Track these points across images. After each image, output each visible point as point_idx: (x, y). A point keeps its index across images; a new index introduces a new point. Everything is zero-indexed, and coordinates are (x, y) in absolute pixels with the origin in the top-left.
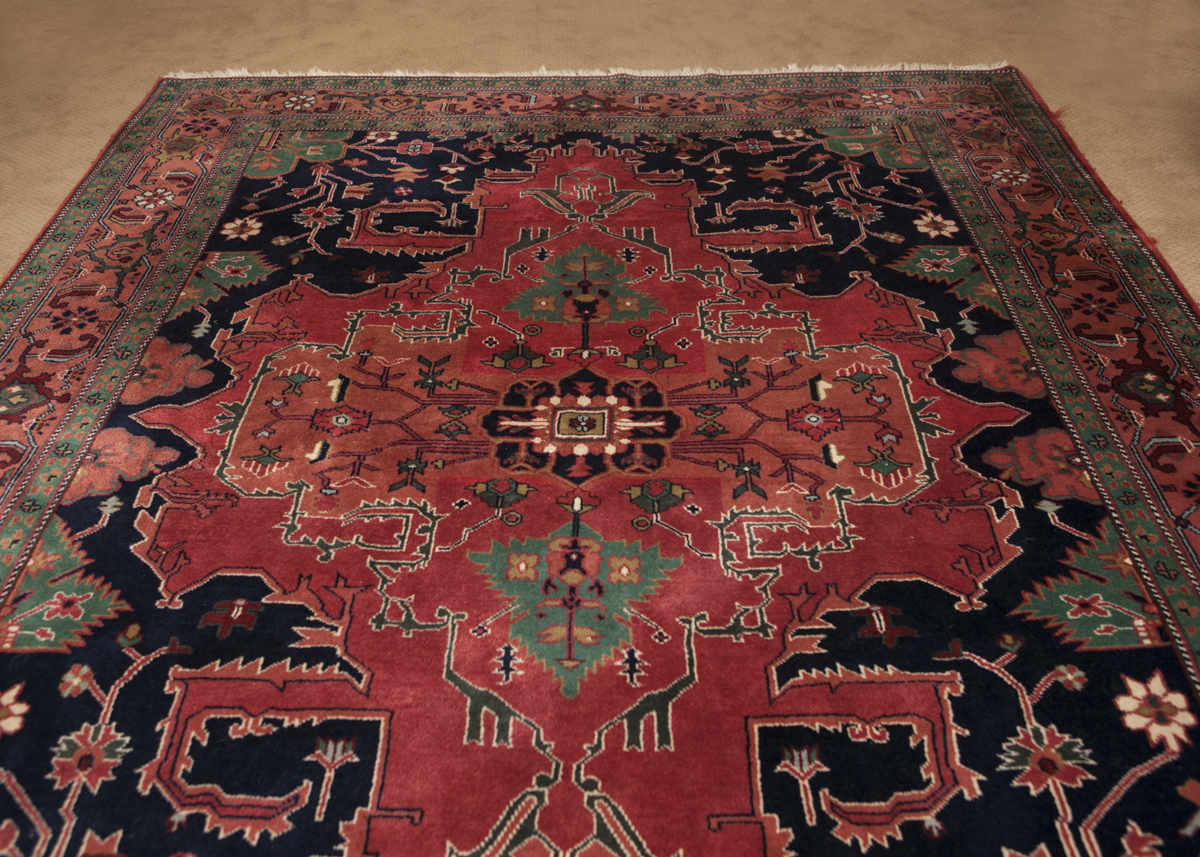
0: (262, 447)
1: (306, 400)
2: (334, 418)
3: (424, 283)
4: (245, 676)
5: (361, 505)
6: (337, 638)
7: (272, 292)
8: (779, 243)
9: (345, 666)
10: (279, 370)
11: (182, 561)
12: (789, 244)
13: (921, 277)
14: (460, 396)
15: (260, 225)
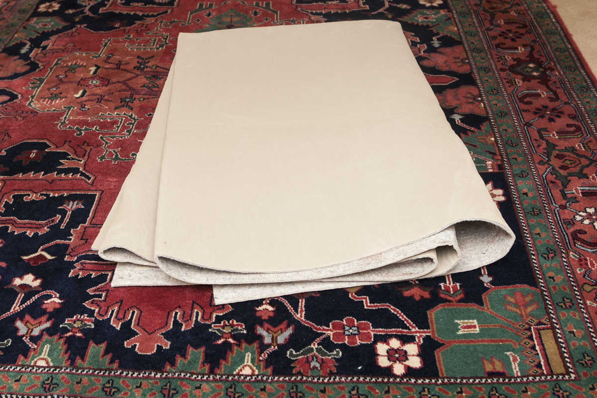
0: (51, 94)
1: (77, 75)
2: (91, 82)
3: (145, 26)
4: (34, 178)
5: (100, 114)
6: (81, 164)
7: (64, 33)
8: (339, 9)
9: (83, 174)
10: (64, 64)
11: (6, 137)
12: (344, 9)
13: (415, 23)
14: (157, 72)
15: (59, 5)
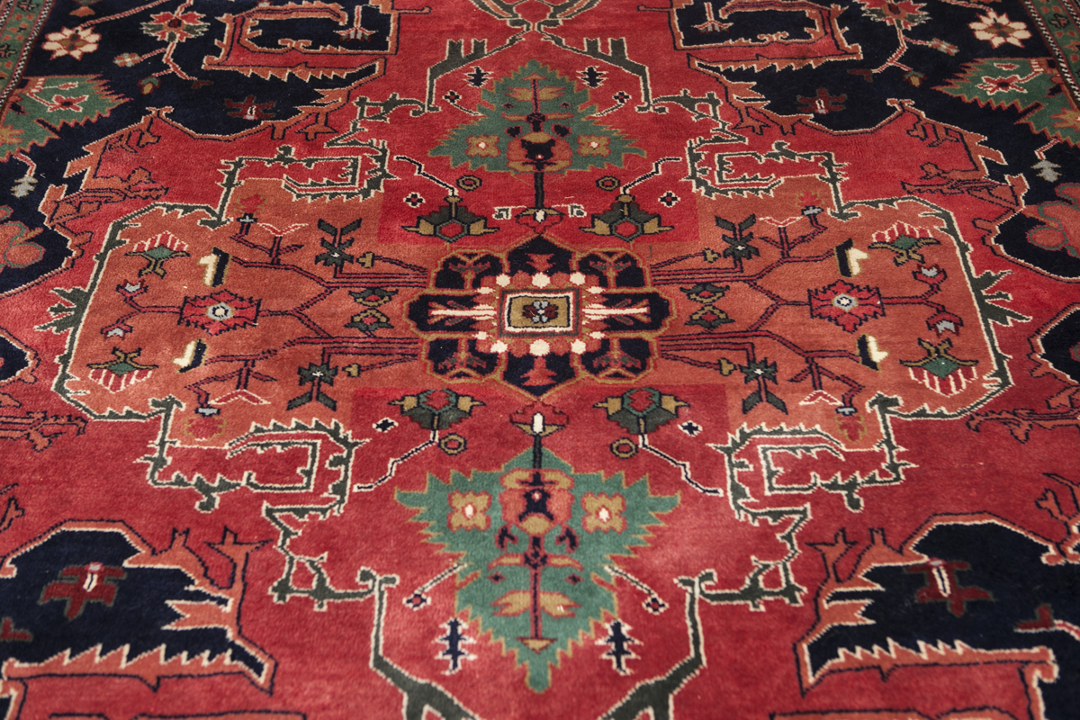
0: (115, 350)
1: (172, 284)
2: (210, 309)
3: (322, 118)
4: (105, 670)
5: (252, 429)
6: (227, 615)
7: (118, 133)
8: (792, 58)
9: (239, 654)
10: (132, 243)
11: (13, 513)
12: (804, 58)
13: (982, 103)
14: (377, 275)
15: (96, 37)
